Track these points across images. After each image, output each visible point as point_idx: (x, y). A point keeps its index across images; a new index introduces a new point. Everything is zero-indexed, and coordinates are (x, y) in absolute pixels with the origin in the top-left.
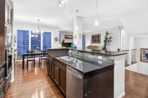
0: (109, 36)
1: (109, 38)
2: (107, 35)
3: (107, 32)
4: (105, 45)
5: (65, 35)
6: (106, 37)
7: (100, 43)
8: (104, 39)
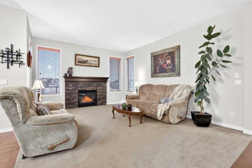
0: (217, 45)
1: (219, 53)
2: (211, 41)
3: (210, 29)
4: (202, 78)
5: (76, 55)
6: (204, 49)
7: (179, 74)
8: (198, 58)
